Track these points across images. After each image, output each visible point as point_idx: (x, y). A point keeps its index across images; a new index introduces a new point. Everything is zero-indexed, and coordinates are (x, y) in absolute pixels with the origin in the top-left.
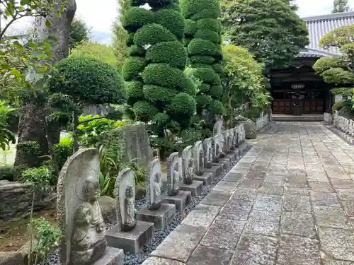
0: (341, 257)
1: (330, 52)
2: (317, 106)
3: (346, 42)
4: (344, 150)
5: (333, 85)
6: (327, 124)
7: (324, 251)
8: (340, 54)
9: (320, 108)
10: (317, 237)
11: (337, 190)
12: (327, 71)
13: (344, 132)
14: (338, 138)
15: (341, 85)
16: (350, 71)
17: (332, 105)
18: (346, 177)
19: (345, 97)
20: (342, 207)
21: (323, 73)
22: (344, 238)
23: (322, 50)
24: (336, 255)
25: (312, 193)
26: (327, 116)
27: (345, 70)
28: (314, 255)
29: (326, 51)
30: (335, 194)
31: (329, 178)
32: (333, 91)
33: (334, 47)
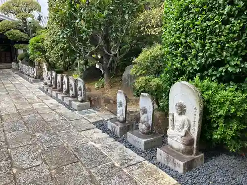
0: (28, 166)
1: (10, 17)
2: (6, 57)
3: (20, 12)
4: (27, 88)
5: (15, 42)
6: (15, 70)
7: (16, 167)
8: (17, 19)
9: (8, 59)
10: (10, 158)
11: (23, 117)
12: (9, 32)
13: (27, 75)
14: (24, 80)
15: (21, 42)
16: (25, 33)
17: (17, 57)
18: (29, 107)
19: (25, 51)
20: (28, 128)
21: (7, 33)
22: (30, 151)
23: (4, 14)
24: (25, 166)
25: (6, 124)
26: (14, 65)
27: (22, 32)
28: (8, 173)
29: (7, 16)
30: (22, 121)
31: (17, 110)
32: (16, 46)
33: (12, 14)
